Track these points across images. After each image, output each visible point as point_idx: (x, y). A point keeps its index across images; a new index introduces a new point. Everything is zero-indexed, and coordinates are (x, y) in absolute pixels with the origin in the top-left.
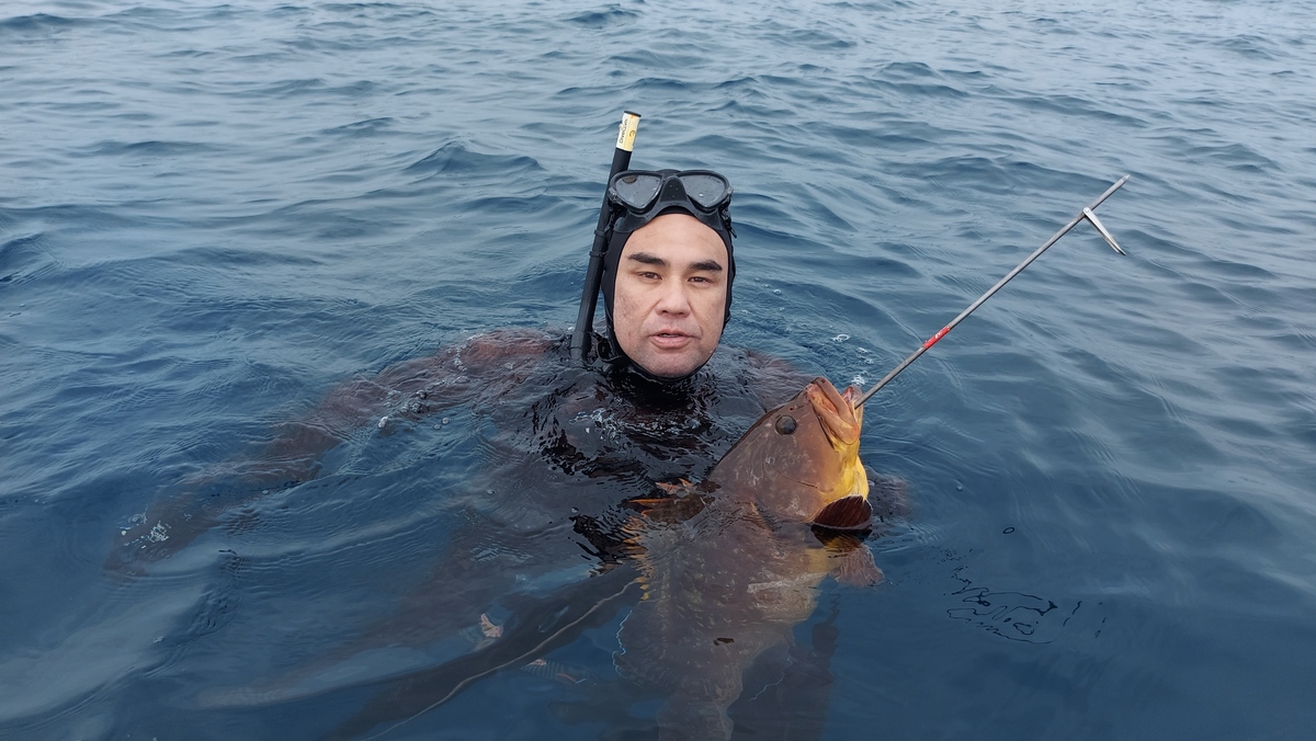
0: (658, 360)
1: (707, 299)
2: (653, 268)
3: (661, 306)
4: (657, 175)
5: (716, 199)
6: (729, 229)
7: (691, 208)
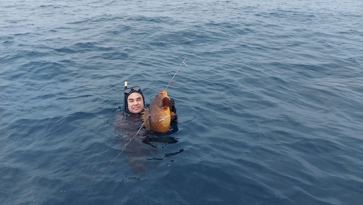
0: (135, 111)
1: (141, 103)
2: (132, 100)
3: (134, 105)
4: (130, 88)
5: (138, 90)
6: (141, 93)
7: (135, 91)
